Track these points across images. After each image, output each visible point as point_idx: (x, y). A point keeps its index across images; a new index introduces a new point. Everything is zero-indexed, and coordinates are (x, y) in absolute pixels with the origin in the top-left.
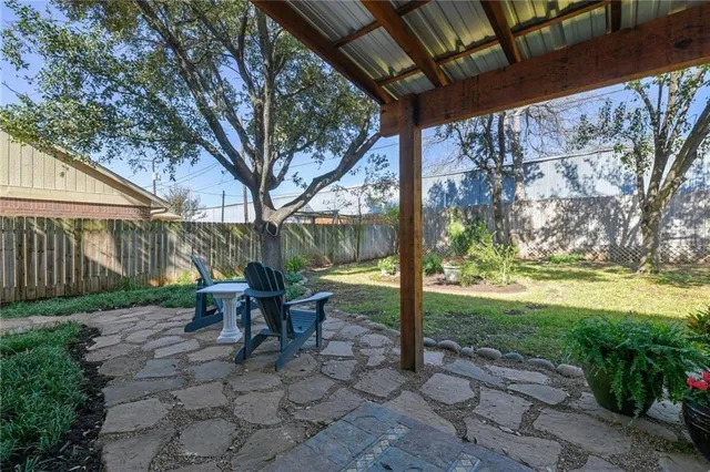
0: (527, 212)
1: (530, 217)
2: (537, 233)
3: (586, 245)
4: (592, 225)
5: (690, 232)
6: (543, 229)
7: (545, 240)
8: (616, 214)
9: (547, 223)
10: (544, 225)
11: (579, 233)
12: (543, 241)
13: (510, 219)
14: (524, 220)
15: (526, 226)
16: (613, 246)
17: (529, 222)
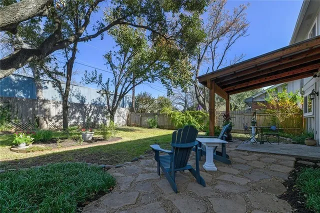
0: (47, 106)
1: (49, 109)
2: (53, 118)
3: (75, 122)
4: (77, 115)
5: (103, 118)
6: (56, 116)
7: (57, 121)
8: (85, 111)
9: (59, 113)
10: (57, 114)
11: (73, 118)
12: (56, 122)
13: (36, 109)
14: (46, 110)
15: (47, 113)
16: (84, 123)
17: (49, 111)
